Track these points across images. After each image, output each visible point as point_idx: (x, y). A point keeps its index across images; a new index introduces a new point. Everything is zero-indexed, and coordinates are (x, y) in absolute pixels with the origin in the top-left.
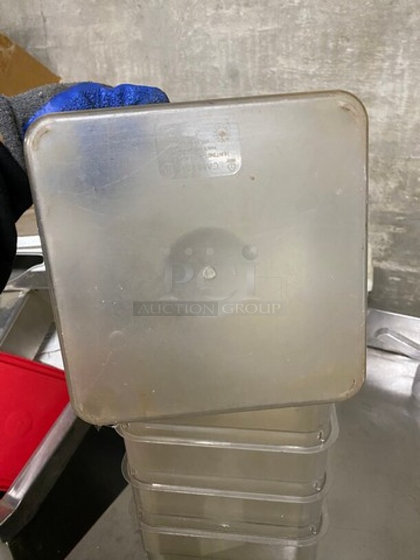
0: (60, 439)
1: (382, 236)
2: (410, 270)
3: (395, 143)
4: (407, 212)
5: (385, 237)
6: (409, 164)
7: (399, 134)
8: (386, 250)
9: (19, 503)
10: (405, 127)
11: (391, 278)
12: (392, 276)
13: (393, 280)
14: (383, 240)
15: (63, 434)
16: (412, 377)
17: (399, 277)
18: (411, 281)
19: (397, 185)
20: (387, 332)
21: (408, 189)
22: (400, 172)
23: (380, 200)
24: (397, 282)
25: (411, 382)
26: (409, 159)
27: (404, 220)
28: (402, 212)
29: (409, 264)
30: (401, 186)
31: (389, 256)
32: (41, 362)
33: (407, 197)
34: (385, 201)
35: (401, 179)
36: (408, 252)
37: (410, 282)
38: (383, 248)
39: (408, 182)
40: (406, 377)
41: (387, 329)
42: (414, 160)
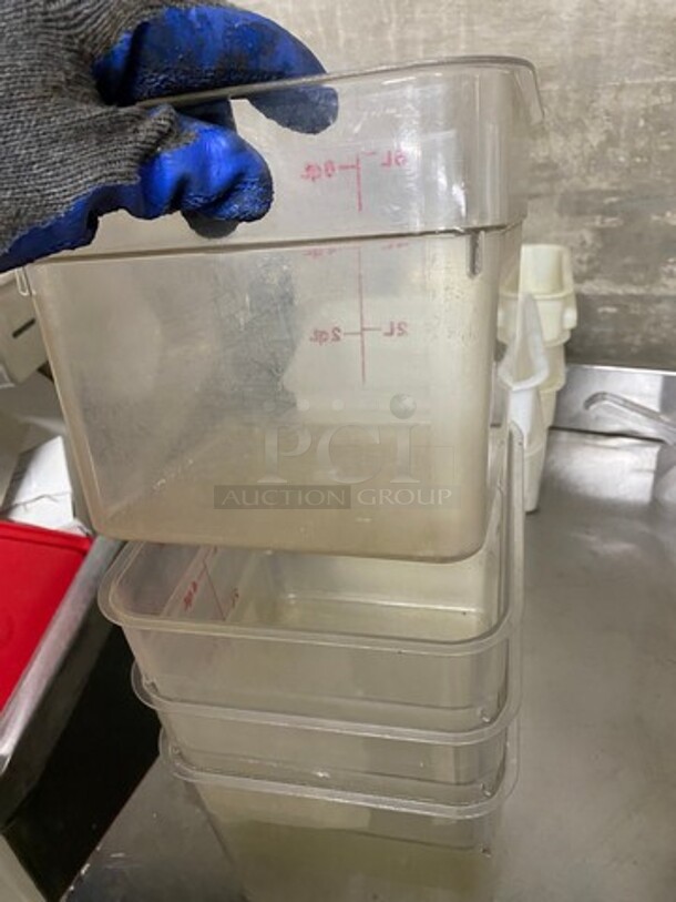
0: (63, 646)
1: (581, 237)
2: (634, 290)
3: (597, 59)
4: (624, 187)
5: (588, 237)
6: (623, 95)
7: (602, 40)
8: (590, 261)
9: (8, 760)
10: (614, 25)
11: (600, 310)
12: (604, 305)
13: (605, 313)
14: (584, 243)
15: (68, 637)
16: (648, 471)
17: (615, 305)
18: (635, 309)
19: (603, 138)
20: (604, 399)
21: (623, 144)
22: (608, 114)
23: (575, 171)
24: (614, 316)
25: (649, 479)
26: (621, 88)
27: (620, 202)
28: (615, 188)
29: (631, 282)
30: (611, 140)
31: (597, 270)
32: (12, 521)
33: (622, 159)
34: (584, 171)
35: (610, 126)
36: (628, 260)
37: (633, 312)
38: (585, 257)
39: (622, 130)
40: (639, 471)
41: (604, 394)
42: (632, 87)
